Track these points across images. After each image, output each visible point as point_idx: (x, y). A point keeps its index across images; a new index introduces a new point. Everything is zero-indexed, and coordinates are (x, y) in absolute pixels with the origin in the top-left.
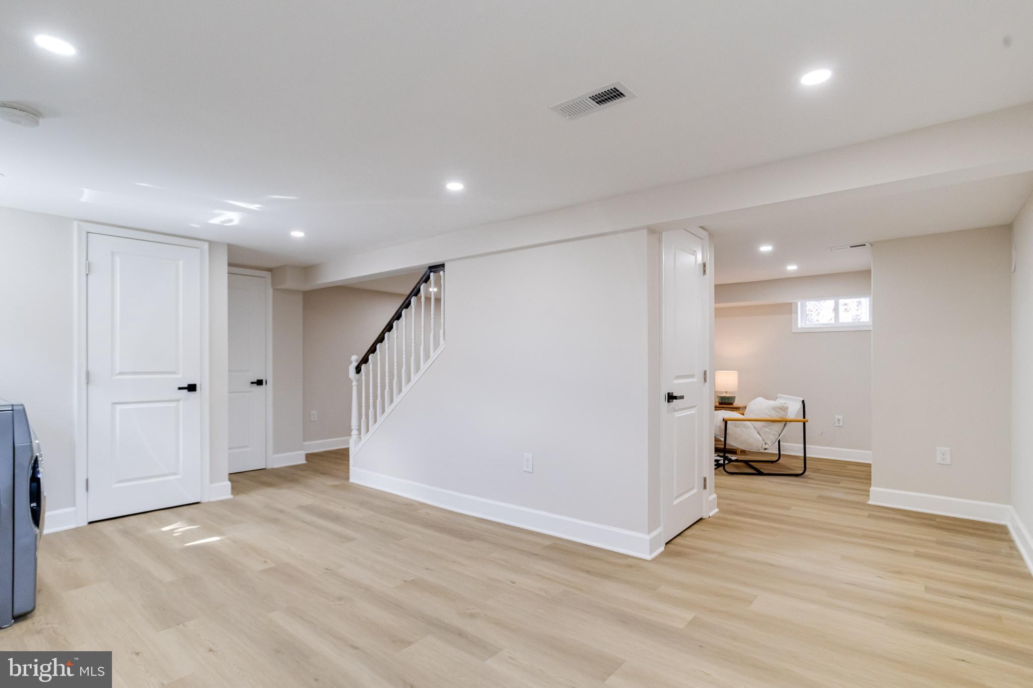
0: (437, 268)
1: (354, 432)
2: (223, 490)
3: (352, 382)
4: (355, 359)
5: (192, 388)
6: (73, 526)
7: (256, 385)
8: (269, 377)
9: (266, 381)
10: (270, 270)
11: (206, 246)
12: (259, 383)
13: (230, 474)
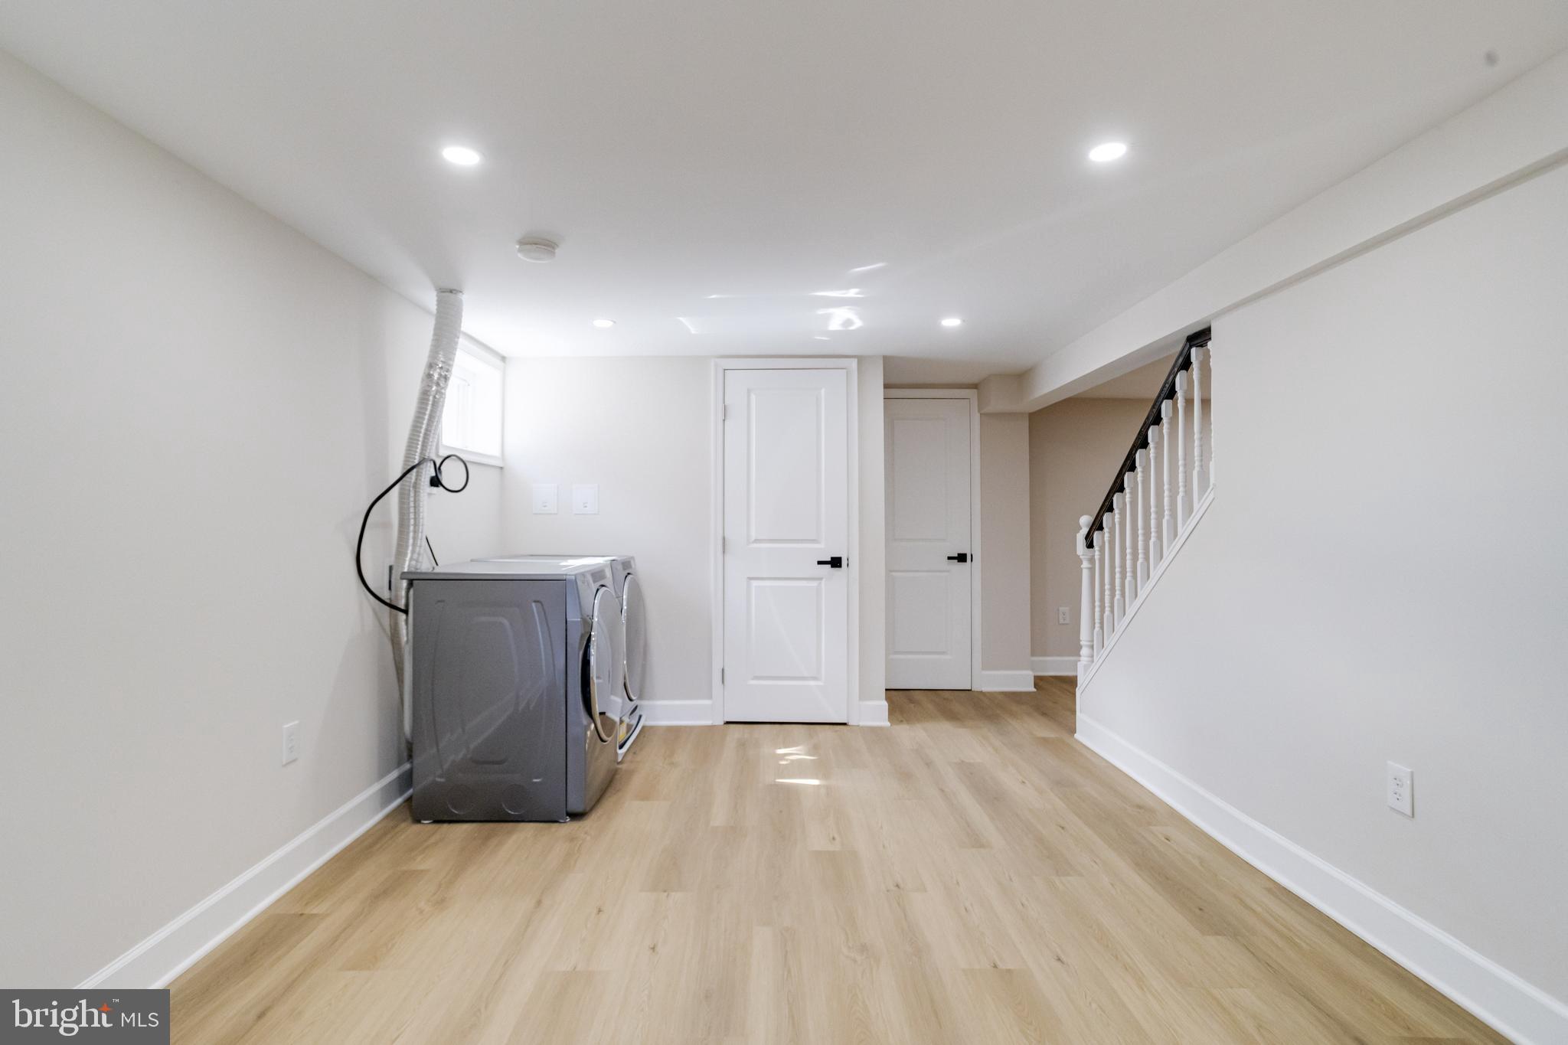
0: (1200, 337)
1: (1085, 651)
2: (875, 712)
3: (1081, 563)
4: (1085, 521)
5: (836, 562)
6: (709, 723)
7: (956, 561)
8: (976, 550)
9: (972, 556)
10: (975, 386)
11: (853, 364)
12: (962, 558)
13: (886, 690)
